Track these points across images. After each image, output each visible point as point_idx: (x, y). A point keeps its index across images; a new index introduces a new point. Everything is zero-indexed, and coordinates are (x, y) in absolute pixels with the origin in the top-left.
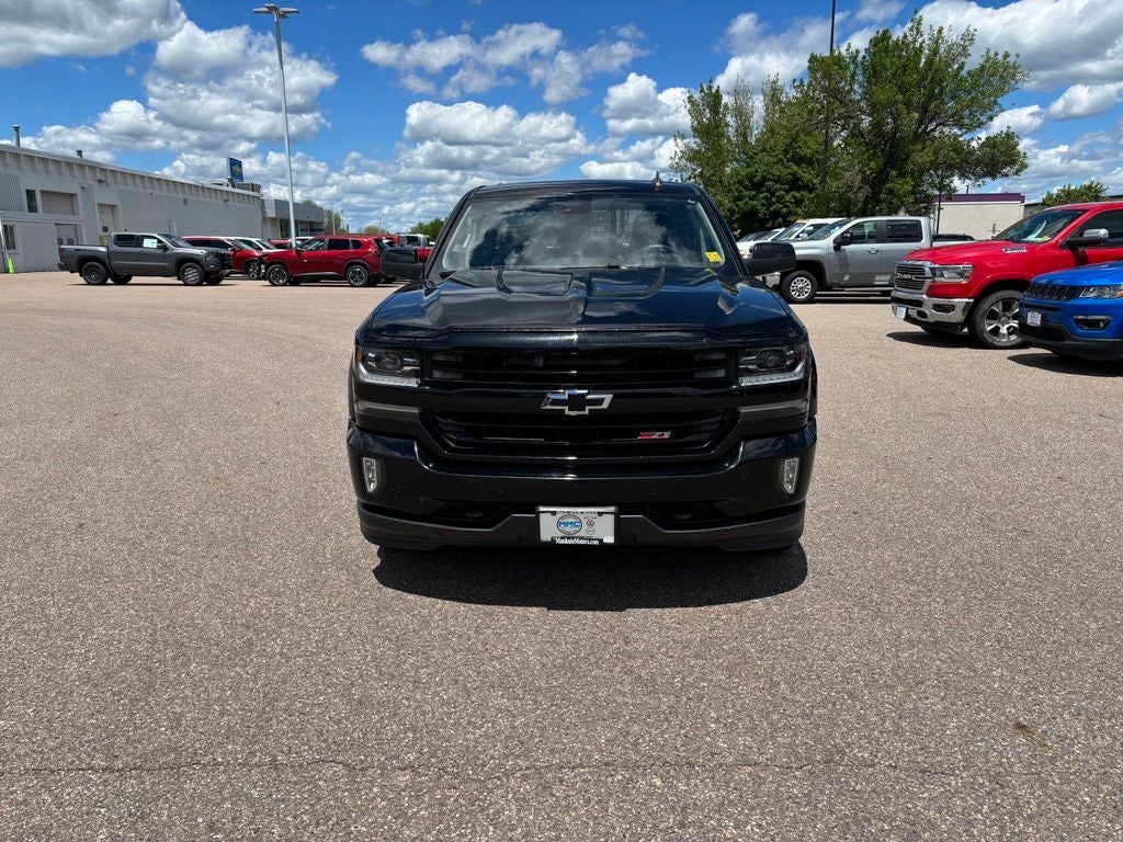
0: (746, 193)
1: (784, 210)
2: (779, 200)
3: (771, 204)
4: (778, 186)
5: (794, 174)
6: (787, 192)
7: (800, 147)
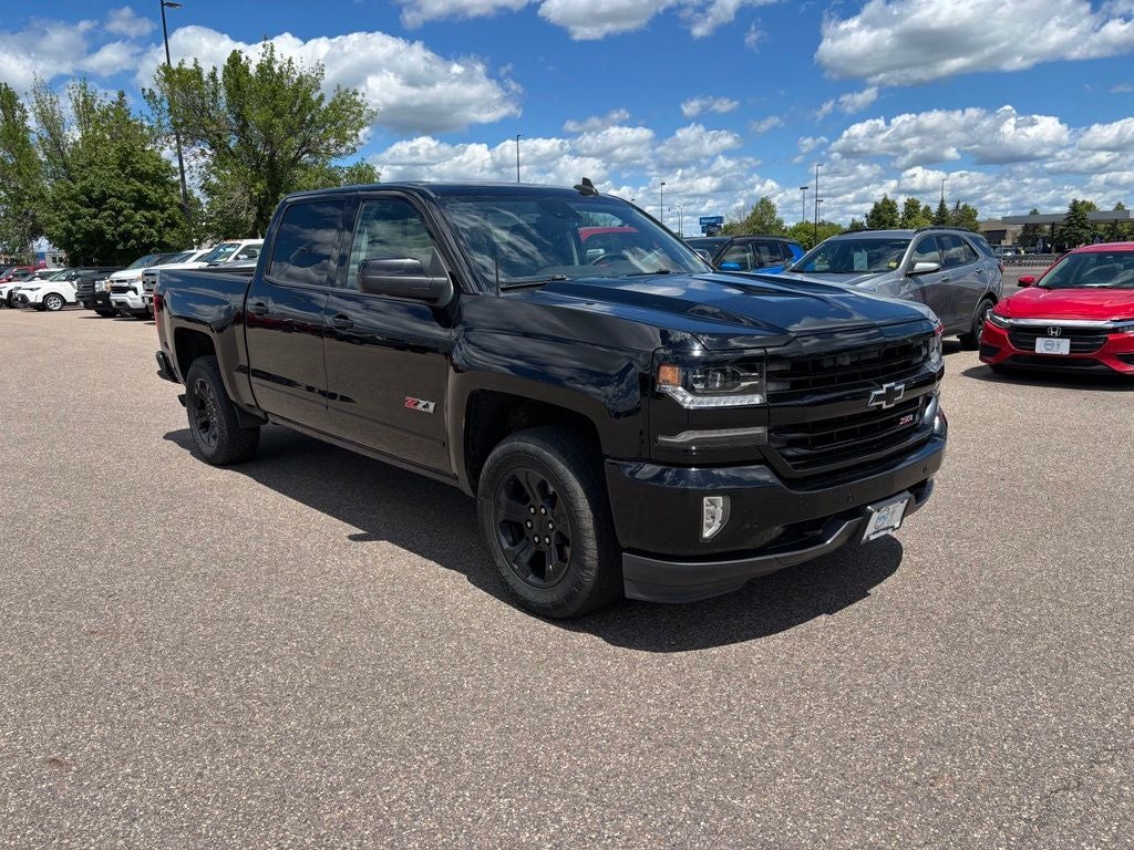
0: (84, 210)
1: (136, 231)
2: (128, 219)
3: (119, 224)
4: (122, 203)
5: (139, 191)
6: (136, 210)
7: (137, 162)
